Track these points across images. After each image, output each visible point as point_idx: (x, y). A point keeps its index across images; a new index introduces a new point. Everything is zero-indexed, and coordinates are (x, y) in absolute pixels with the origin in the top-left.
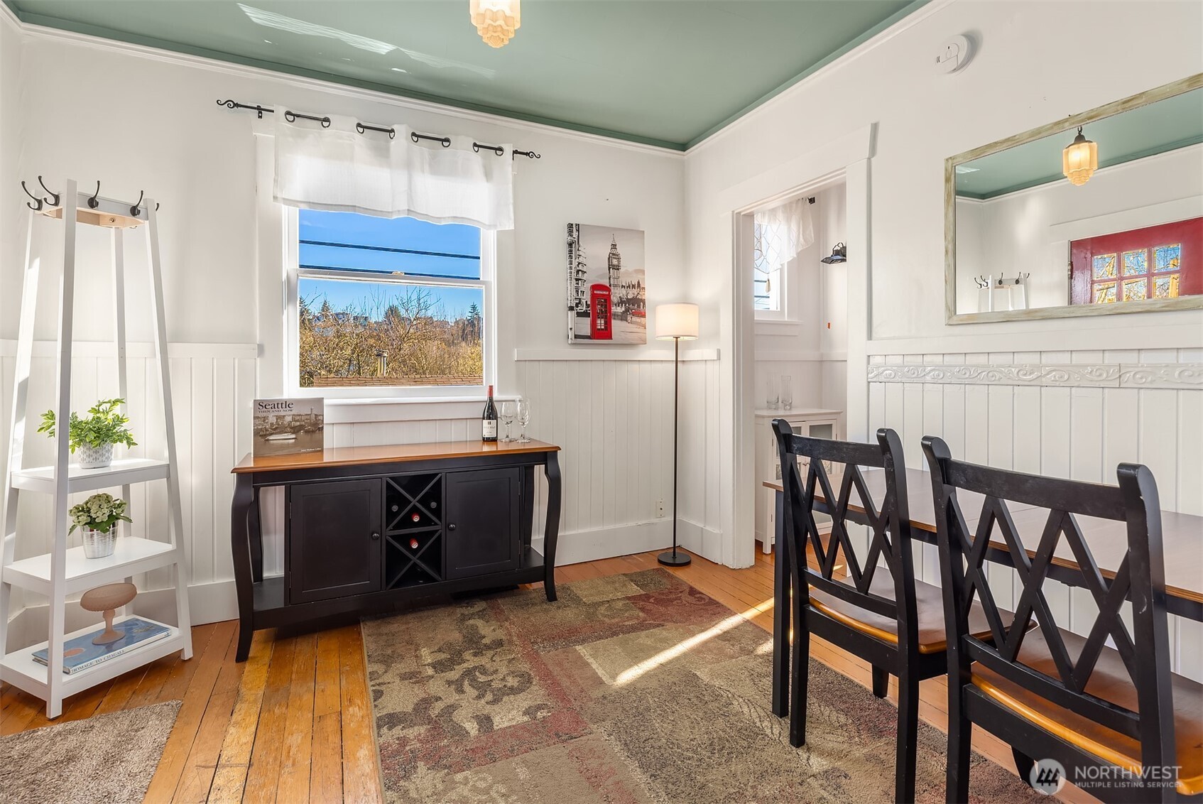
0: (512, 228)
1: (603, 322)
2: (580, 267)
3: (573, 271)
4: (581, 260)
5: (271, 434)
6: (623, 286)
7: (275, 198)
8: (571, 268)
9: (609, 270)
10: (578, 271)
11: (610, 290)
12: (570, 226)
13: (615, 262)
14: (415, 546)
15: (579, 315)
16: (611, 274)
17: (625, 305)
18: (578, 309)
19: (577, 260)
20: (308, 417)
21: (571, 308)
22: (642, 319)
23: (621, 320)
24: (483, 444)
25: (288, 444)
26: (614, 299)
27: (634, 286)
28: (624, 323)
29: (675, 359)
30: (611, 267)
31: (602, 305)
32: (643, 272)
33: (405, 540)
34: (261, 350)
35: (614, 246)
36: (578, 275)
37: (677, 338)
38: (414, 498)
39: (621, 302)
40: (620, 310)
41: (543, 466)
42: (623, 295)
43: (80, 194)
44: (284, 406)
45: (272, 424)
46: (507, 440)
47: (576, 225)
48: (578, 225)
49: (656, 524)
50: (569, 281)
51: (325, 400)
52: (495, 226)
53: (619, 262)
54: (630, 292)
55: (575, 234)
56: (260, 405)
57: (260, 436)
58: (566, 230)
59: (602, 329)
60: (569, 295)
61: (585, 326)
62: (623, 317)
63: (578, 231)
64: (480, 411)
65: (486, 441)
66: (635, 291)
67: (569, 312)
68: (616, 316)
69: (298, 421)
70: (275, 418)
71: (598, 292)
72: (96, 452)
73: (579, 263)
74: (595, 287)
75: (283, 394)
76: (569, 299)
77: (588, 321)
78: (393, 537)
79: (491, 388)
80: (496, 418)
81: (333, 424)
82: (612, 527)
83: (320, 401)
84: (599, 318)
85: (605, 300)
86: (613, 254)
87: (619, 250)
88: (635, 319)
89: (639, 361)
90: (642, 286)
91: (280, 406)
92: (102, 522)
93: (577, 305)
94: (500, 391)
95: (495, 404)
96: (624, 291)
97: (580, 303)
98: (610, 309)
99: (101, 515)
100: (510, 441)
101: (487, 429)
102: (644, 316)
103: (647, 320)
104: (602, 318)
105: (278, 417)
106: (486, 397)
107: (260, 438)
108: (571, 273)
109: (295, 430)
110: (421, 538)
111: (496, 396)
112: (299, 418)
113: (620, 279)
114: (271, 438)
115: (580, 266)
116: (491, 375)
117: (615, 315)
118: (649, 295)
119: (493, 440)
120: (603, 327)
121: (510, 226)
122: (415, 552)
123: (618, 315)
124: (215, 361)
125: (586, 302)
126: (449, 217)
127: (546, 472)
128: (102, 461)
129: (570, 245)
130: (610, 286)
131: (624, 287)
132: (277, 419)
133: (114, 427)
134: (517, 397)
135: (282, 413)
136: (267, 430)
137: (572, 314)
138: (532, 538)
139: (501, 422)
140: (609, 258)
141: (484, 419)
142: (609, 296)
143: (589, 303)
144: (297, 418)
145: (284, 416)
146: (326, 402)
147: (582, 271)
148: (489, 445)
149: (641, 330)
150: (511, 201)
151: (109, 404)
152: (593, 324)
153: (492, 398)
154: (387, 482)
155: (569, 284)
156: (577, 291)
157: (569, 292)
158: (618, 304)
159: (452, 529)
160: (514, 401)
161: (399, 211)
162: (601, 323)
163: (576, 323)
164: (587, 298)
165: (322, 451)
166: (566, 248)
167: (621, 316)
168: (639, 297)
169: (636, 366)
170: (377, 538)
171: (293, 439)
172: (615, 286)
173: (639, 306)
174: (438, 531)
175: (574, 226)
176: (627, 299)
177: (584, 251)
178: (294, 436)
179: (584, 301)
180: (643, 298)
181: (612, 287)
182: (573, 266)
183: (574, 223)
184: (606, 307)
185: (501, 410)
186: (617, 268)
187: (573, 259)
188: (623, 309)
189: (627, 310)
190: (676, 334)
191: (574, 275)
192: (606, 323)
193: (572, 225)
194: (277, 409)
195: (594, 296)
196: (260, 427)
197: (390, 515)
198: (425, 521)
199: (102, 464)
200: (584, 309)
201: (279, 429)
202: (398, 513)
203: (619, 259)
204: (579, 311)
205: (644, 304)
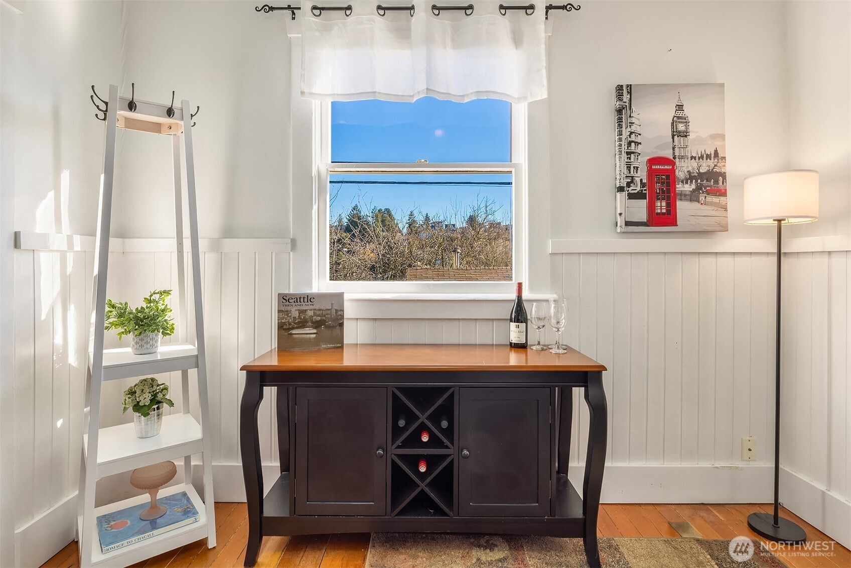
0: (545, 96)
1: (664, 204)
2: (633, 138)
3: (623, 143)
4: (634, 128)
5: (293, 328)
6: (692, 158)
7: (302, 93)
8: (620, 140)
9: (673, 138)
10: (629, 143)
11: (673, 164)
12: (620, 88)
13: (681, 127)
14: (423, 469)
15: (631, 196)
16: (676, 143)
17: (696, 181)
18: (630, 189)
19: (629, 129)
20: (329, 312)
21: (621, 189)
22: (722, 198)
23: (691, 201)
24: (511, 350)
25: (310, 339)
26: (680, 174)
27: (709, 157)
28: (695, 205)
29: (776, 251)
30: (675, 133)
31: (663, 183)
32: (722, 137)
33: (413, 461)
34: (294, 243)
35: (680, 107)
36: (630, 148)
37: (779, 221)
38: (423, 413)
39: (690, 178)
40: (688, 188)
41: (583, 389)
42: (693, 169)
43: (121, 98)
44: (306, 300)
45: (295, 318)
46: (539, 347)
47: (628, 86)
48: (629, 87)
49: (742, 469)
50: (617, 156)
51: (345, 294)
52: (525, 98)
53: (687, 126)
54: (704, 165)
55: (626, 97)
56: (285, 299)
57: (284, 329)
58: (614, 94)
59: (663, 214)
60: (618, 172)
61: (640, 210)
62: (693, 197)
63: (630, 93)
64: (507, 311)
65: (514, 347)
66: (711, 163)
67: (618, 194)
68: (684, 196)
69: (319, 316)
70: (297, 312)
71: (659, 167)
72: (142, 340)
73: (631, 133)
74: (652, 161)
75: (312, 287)
76: (618, 177)
77: (643, 203)
78: (400, 456)
79: (520, 285)
80: (525, 321)
81: (357, 319)
82: (676, 464)
83: (340, 296)
84: (659, 199)
85: (668, 177)
86: (679, 118)
87: (688, 111)
88: (710, 199)
89: (716, 253)
90: (721, 155)
91: (302, 300)
92: (145, 405)
93: (628, 185)
94: (531, 288)
95: (526, 305)
96: (694, 164)
97: (632, 182)
98: (675, 188)
99: (145, 399)
100: (543, 350)
101: (515, 333)
102: (724, 194)
103: (730, 200)
104: (663, 199)
105: (302, 312)
106: (513, 296)
107: (283, 331)
108: (620, 145)
109: (317, 325)
110: (432, 461)
111: (526, 295)
112: (320, 312)
113: (689, 148)
114: (294, 332)
115: (633, 136)
116: (521, 269)
117: (681, 195)
118: (731, 167)
119: (521, 347)
120: (664, 211)
121: (542, 94)
122: (422, 476)
123: (685, 195)
124: (257, 254)
125: (641, 180)
126: (472, 93)
127: (587, 397)
128: (147, 348)
129: (619, 111)
130: (674, 158)
131: (695, 158)
132: (299, 314)
133: (158, 316)
134: (552, 296)
135: (304, 308)
136: (290, 324)
137: (621, 197)
138: (570, 465)
139: (532, 326)
140: (673, 124)
141: (511, 321)
142: (673, 171)
143: (645, 181)
144: (318, 313)
145: (306, 310)
146: (346, 296)
147: (635, 143)
148: (518, 352)
149: (720, 212)
150: (544, 64)
151: (159, 295)
152: (651, 208)
153: (521, 297)
154: (393, 392)
155: (617, 160)
156: (629, 168)
157: (618, 169)
158: (685, 181)
159: (466, 457)
160: (547, 301)
161: (419, 92)
162: (661, 206)
163: (627, 207)
164: (642, 174)
165: (342, 347)
166: (613, 118)
167: (691, 196)
168: (717, 170)
169: (711, 260)
170: (382, 456)
171: (314, 333)
172: (682, 157)
173: (716, 182)
174: (450, 455)
175: (624, 88)
176: (700, 174)
177: (638, 117)
178: (315, 331)
179: (638, 180)
180: (723, 170)
181: (677, 160)
182: (624, 137)
183: (624, 83)
184: (668, 185)
185: (532, 311)
186: (684, 134)
187: (624, 129)
188: (693, 186)
189: (699, 188)
190: (779, 215)
191: (624, 148)
192: (668, 205)
193: (622, 86)
194: (299, 303)
195: (651, 173)
196: (283, 321)
197: (397, 431)
198: (435, 441)
199: (147, 351)
200: (638, 188)
201: (302, 324)
202: (404, 429)
203: (687, 123)
204: (630, 192)
205: (724, 178)
